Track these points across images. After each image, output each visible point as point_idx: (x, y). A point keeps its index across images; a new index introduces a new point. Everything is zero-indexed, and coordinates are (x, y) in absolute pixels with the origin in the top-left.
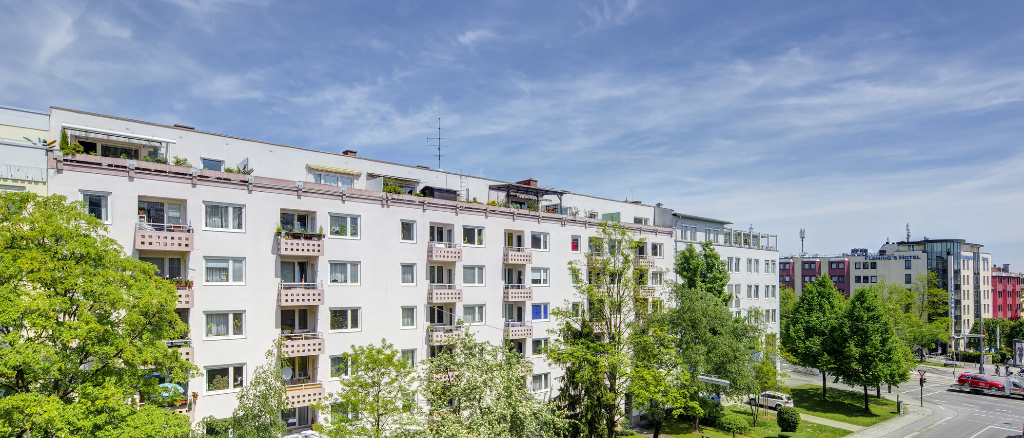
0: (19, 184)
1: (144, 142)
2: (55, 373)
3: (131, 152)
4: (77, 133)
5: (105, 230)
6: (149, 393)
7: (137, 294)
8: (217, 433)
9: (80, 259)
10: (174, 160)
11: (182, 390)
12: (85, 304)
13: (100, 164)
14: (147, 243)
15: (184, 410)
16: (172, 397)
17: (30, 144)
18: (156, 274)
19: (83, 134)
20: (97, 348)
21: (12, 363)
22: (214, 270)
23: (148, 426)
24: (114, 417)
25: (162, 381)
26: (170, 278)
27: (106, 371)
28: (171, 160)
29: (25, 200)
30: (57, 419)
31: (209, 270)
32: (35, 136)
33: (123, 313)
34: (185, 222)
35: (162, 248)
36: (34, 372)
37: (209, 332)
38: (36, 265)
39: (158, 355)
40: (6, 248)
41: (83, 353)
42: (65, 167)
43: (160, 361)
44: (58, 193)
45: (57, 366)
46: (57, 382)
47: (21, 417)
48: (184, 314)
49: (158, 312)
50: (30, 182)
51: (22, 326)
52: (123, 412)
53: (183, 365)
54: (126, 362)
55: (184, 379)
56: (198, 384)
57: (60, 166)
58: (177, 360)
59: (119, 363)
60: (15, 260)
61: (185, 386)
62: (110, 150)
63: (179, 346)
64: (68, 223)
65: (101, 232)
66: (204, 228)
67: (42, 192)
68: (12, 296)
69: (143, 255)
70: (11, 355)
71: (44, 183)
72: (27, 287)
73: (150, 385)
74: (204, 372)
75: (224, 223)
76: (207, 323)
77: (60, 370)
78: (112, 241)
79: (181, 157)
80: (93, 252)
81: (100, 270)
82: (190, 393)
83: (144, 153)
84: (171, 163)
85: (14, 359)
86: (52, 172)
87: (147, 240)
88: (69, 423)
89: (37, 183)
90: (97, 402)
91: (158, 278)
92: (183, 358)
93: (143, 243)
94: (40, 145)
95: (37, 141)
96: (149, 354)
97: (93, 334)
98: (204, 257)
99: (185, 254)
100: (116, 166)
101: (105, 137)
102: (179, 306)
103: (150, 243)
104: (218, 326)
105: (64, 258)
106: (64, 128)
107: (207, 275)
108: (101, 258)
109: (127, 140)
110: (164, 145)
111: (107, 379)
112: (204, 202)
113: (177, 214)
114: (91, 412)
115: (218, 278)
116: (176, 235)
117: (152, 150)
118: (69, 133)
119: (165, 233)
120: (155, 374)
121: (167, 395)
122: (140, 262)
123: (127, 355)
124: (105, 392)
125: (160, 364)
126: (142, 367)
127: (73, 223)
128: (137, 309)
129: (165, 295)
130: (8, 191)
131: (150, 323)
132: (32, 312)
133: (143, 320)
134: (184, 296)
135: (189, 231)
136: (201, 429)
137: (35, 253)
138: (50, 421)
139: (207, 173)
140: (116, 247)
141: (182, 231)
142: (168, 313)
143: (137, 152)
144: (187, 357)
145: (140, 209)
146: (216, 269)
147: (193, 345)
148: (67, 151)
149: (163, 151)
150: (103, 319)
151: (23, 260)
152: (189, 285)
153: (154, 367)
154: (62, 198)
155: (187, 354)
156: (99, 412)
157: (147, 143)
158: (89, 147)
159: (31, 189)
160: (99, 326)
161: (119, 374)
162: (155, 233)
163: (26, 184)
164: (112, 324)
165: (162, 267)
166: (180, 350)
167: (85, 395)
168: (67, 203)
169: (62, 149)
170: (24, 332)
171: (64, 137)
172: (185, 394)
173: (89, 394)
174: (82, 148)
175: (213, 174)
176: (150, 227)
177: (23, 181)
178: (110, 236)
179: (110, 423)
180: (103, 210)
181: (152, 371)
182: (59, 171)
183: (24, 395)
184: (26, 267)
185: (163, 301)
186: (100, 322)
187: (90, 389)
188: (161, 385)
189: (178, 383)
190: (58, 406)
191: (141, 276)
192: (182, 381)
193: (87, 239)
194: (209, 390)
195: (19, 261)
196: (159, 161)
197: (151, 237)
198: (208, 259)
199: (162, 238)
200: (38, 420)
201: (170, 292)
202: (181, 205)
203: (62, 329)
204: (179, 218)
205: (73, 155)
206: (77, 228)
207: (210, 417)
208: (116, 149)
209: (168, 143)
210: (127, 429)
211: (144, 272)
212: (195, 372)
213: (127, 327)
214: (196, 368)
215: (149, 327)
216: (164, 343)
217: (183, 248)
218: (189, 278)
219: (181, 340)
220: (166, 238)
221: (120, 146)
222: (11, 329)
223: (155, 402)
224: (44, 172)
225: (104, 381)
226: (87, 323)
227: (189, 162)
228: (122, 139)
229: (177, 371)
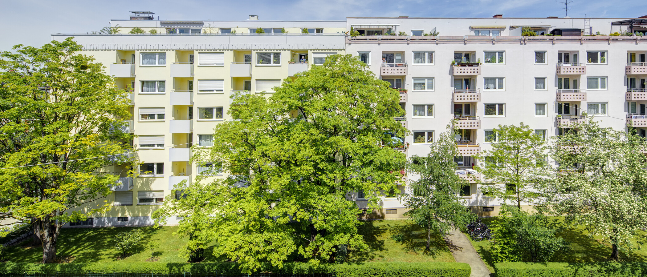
0: (335, 51)
1: (385, 27)
2: (348, 129)
3: (379, 32)
4: (357, 27)
5: (368, 67)
6: (387, 141)
7: (382, 96)
8: (419, 164)
9: (358, 81)
10: (399, 33)
11: (402, 141)
12: (360, 100)
13: (366, 39)
14: (386, 73)
15: (403, 151)
16: (397, 144)
17: (339, 34)
18: (390, 87)
19: (359, 27)
20: (365, 119)
21: (333, 124)
23: (387, 156)
24: (372, 150)
25: (392, 136)
26: (396, 89)
27: (368, 130)
28: (397, 33)
29: (337, 57)
30: (349, 148)
31: (416, 85)
32: (341, 31)
33: (376, 104)
34: (404, 62)
35: (393, 74)
36: (340, 128)
37: (415, 114)
38: (342, 84)
39: (391, 124)
40: (331, 77)
41: (359, 121)
42: (352, 42)
43: (392, 127)
44: (349, 54)
45: (349, 126)
46: (348, 133)
47: (336, 146)
48: (403, 105)
49: (391, 104)
50: (339, 50)
51: (336, 109)
52: (376, 148)
53: (403, 129)
54: (377, 126)
55: (403, 136)
56: (409, 139)
57: (350, 42)
58: (400, 127)
59: (373, 127)
60: (334, 82)
61: (403, 139)
62: (370, 33)
63: (401, 120)
64: (353, 66)
65: (366, 69)
66: (413, 64)
67: (343, 53)
68: (332, 97)
69: (384, 78)
70: (332, 121)
71: (344, 50)
72: (337, 93)
73: (388, 137)
74: (413, 133)
75: (423, 61)
76: (414, 110)
77: (350, 128)
78: (371, 72)
79: (402, 31)
80: (363, 78)
81: (366, 85)
82: (405, 143)
83: (385, 32)
84: (397, 35)
85: (333, 122)
86: (347, 45)
87: (386, 71)
88: (354, 151)
89: (341, 50)
90: (365, 143)
91: (391, 88)
92: (403, 126)
93: (384, 73)
94: (343, 34)
95: (341, 33)
96: (387, 123)
97: (363, 113)
98: (413, 78)
99: (404, 77)
100: (373, 39)
101: (368, 27)
102: (401, 101)
103: (388, 73)
104: (420, 111)
105: (352, 81)
106: (352, 26)
107: (414, 87)
108: (366, 81)
109: (377, 27)
110: (394, 27)
111: (369, 133)
112: (413, 51)
113: (400, 58)
114: (362, 147)
115: (420, 88)
116: (399, 68)
117: (388, 30)
118: (354, 27)
119: (394, 68)
120: (389, 132)
121: (395, 143)
122: (383, 81)
123: (377, 123)
124: (368, 139)
125: (392, 128)
126: (384, 129)
127: (355, 66)
128: (382, 103)
129: (395, 96)
130: (331, 55)
131: (388, 109)
132: (341, 103)
133: (385, 108)
134: (403, 97)
135: (405, 66)
136: (411, 160)
137: (341, 79)
138: (347, 149)
139: (415, 37)
140: (372, 74)
141: (402, 66)
142: (396, 105)
143: (381, 32)
144: (404, 125)
145: (383, 57)
146: (419, 83)
147: (407, 120)
148: (353, 35)
149: (393, 30)
150: (367, 107)
151: (337, 82)
152: (405, 91)
153: (389, 129)
154: (351, 55)
155: (404, 124)
156: (366, 147)
157: (386, 27)
158: (361, 32)
159: (339, 53)
160: (366, 110)
161: (374, 131)
162: (390, 68)
163: (337, 51)
164: (371, 109)
165: (393, 84)
166: (401, 122)
167: (360, 139)
168: (352, 57)
169: (351, 34)
170: (337, 111)
171: (352, 29)
172: (403, 143)
173: (361, 139)
174: (359, 33)
175: (417, 38)
176: (387, 65)
177: (336, 50)
178: (370, 70)
179: (370, 153)
180: (367, 59)
181: (388, 131)
182: (350, 44)
183: (337, 137)
184: (338, 86)
185: (394, 99)
186: (366, 108)
187: (362, 137)
188: (392, 138)
189: (400, 138)
190: (350, 143)
191: (384, 88)
192: (402, 137)
193: (361, 72)
194: (415, 142)
195: (335, 83)
196: (392, 35)
197: (388, 70)
198: (415, 79)
199: (393, 70)
200: (342, 148)
201: (397, 95)
202: (402, 54)
203: (351, 111)
204: (401, 60)
205: (355, 37)
206: (357, 67)
207: (416, 155)
208: (373, 32)
209: (396, 26)
210: (377, 157)
211: (385, 85)
212: (408, 133)
213: (377, 111)
214: (409, 131)
215: (387, 111)
216: (393, 118)
217: (403, 74)
218: (406, 88)
219: (401, 118)
220: (394, 70)
221: (374, 30)
222: (332, 110)
223: (389, 146)
224: (344, 45)
225: (368, 134)
226: (361, 108)
227: (406, 33)
228: (375, 27)
229: (400, 132)
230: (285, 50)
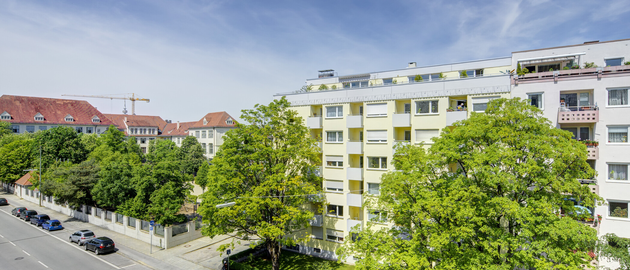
0: (498, 95)
1: (563, 59)
2: (515, 190)
3: (555, 66)
4: (525, 63)
5: (542, 113)
6: (568, 210)
7: (560, 149)
8: (618, 247)
9: (528, 130)
10: (585, 65)
11: (590, 212)
12: (531, 155)
13: (538, 77)
14: (565, 119)
15: (591, 225)
16: (583, 215)
17: (502, 74)
18: (572, 138)
19: (528, 63)
20: (537, 179)
21: (496, 181)
22: (615, 134)
23: (567, 230)
24: (546, 219)
25: (576, 203)
26: (582, 140)
27: (541, 192)
28: (582, 65)
29: (501, 102)
30: (517, 213)
31: (612, 136)
32: (504, 69)
33: (552, 160)
34: (592, 103)
35: (576, 121)
36: (505, 187)
37: (611, 176)
38: (507, 134)
39: (574, 187)
40: (493, 126)
41: (529, 181)
42: (519, 82)
43: (576, 191)
44: (516, 97)
45: (516, 186)
46: (516, 194)
47: (500, 209)
48: (592, 163)
49: (575, 161)
50: (503, 93)
51: (500, 164)
52: (552, 218)
53: (592, 196)
54: (553, 189)
55: (593, 205)
56: (602, 210)
57: (517, 82)
58: (588, 192)
59: (548, 189)
60: (497, 132)
61: (592, 210)
62: (542, 68)
63: (588, 184)
64: (522, 111)
65: (539, 115)
66: (607, 106)
67: (508, 97)
68: (496, 149)
69: (563, 127)
70: (495, 178)
71: (509, 92)
72: (502, 145)
73: (569, 205)
74: (607, 203)
75: (624, 101)
76: (609, 171)
77: (518, 188)
78: (546, 119)
79: (589, 62)
80: (535, 126)
81: (539, 136)
82: (596, 215)
83: (564, 65)
84: (582, 68)
85: (496, 180)
86: (513, 86)
87: (566, 117)
88: (523, 217)
89: (506, 93)
90: (537, 209)
91: (573, 140)
92: (592, 191)
93: (563, 119)
94: (507, 74)
95: (505, 72)
96: (568, 186)
97: (535, 171)
98: (607, 126)
99: (592, 125)
100: (547, 76)
101: (540, 61)
102: (589, 158)
103: (568, 119)
104: (618, 172)
105: (520, 130)
106: (519, 62)
107: (609, 138)
108: (539, 129)
109: (553, 60)
110: (577, 57)
111: (543, 197)
112: (607, 89)
113: (586, 99)
114: (534, 214)
115: (618, 140)
116: (586, 112)
117: (569, 62)
118: (521, 64)
119: (578, 112)
120: (572, 198)
121: (580, 213)
122: (562, 131)
123: (554, 185)
124: (542, 205)
125: (576, 193)
126: (563, 193)
127: (524, 111)
128: (561, 159)
129: (580, 151)
130: (494, 99)
131: (569, 168)
132: (505, 157)
133: (565, 166)
134: (591, 152)
135: (595, 109)
136: (605, 240)
137: (506, 128)
138: (513, 214)
139: (610, 68)
140: (547, 122)
141: (590, 110)
142: (581, 162)
143: (559, 65)
144: (594, 191)
145: (561, 99)
146: (617, 134)
147: (599, 183)
148: (520, 74)
149: (576, 61)
150: (540, 163)
151: (501, 132)
152: (595, 144)
153: (571, 194)
154: (518, 99)
155: (594, 189)
156: (538, 215)
157: (566, 59)
158: (531, 69)
159: (503, 96)
160: (538, 167)
161: (549, 195)
162: (571, 113)
163: (501, 95)
164: (547, 167)
165: (576, 134)
166: (590, 186)
167: (531, 204)
168: (521, 101)
169: (518, 73)
170: (501, 167)
171: (519, 66)
172: (592, 214)
173: (532, 204)
174: (528, 70)
175: (614, 69)
176: (568, 109)
177: (499, 93)
178: (544, 116)
179: (544, 222)
180: (539, 103)
181: (569, 196)
182: (516, 85)
183: (501, 198)
184: (502, 136)
185: (578, 155)
186: (538, 165)
187: (533, 201)
188: (576, 206)
189: (588, 207)
190: (517, 207)
191: (563, 139)
192: (590, 206)
193: (532, 119)
194: (611, 215)
195: (499, 132)
196: (574, 68)
197: (568, 115)
198: (609, 127)
199: (576, 115)
200: (508, 212)
201: (583, 149)
202: (589, 93)
203: (519, 167)
204: (588, 102)
205: (523, 75)
206: (526, 114)
207: (613, 234)
208: (546, 67)
209: (579, 55)
210: (554, 229)
211: (565, 136)
212: (601, 202)
213: (554, 169)
214: (602, 199)
215: (568, 170)
216: (577, 180)
217: (591, 121)
218: (596, 139)
219: (589, 180)
220: (578, 115)
221: (549, 64)
222: (495, 165)
223: (571, 216)
224: (509, 87)
225: (541, 198)
226: (532, 165)
227: (596, 64)
228: (550, 60)
229: (588, 199)
230: (443, 97)
